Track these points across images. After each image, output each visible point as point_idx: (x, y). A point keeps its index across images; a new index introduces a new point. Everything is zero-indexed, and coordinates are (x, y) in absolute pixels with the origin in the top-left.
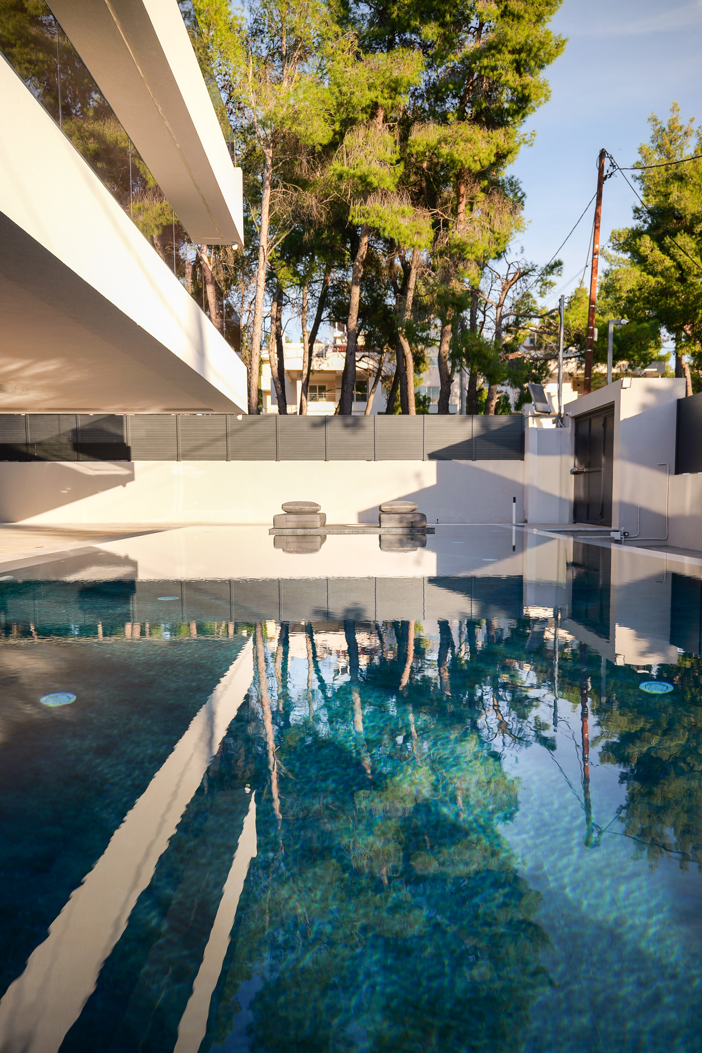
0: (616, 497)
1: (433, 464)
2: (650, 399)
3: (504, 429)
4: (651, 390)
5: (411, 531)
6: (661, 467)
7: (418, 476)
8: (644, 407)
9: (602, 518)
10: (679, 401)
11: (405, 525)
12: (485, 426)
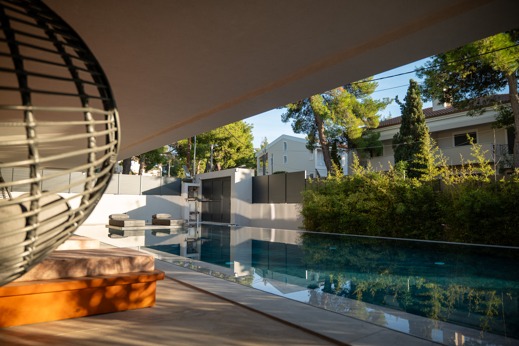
0: (232, 211)
1: (145, 196)
2: (243, 177)
3: (173, 183)
4: (244, 173)
5: (182, 227)
6: (247, 201)
7: (137, 202)
8: (242, 179)
9: (222, 219)
10: (253, 177)
11: (180, 224)
12: (165, 182)
